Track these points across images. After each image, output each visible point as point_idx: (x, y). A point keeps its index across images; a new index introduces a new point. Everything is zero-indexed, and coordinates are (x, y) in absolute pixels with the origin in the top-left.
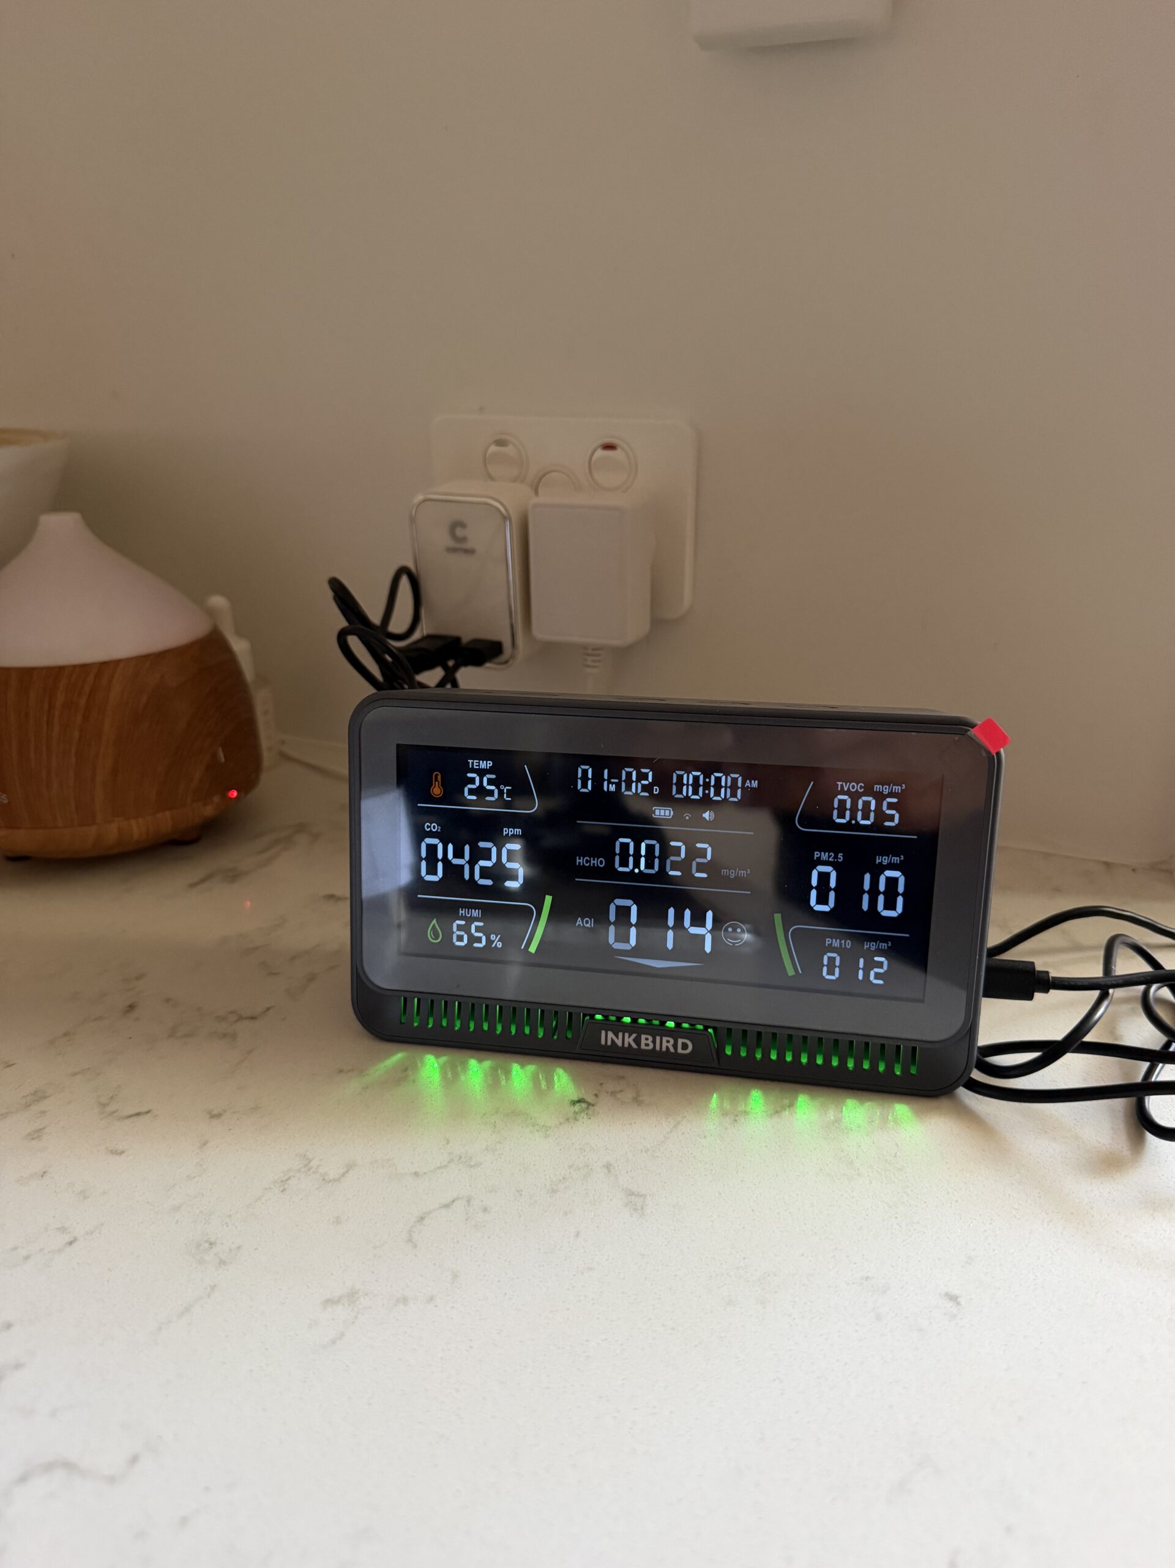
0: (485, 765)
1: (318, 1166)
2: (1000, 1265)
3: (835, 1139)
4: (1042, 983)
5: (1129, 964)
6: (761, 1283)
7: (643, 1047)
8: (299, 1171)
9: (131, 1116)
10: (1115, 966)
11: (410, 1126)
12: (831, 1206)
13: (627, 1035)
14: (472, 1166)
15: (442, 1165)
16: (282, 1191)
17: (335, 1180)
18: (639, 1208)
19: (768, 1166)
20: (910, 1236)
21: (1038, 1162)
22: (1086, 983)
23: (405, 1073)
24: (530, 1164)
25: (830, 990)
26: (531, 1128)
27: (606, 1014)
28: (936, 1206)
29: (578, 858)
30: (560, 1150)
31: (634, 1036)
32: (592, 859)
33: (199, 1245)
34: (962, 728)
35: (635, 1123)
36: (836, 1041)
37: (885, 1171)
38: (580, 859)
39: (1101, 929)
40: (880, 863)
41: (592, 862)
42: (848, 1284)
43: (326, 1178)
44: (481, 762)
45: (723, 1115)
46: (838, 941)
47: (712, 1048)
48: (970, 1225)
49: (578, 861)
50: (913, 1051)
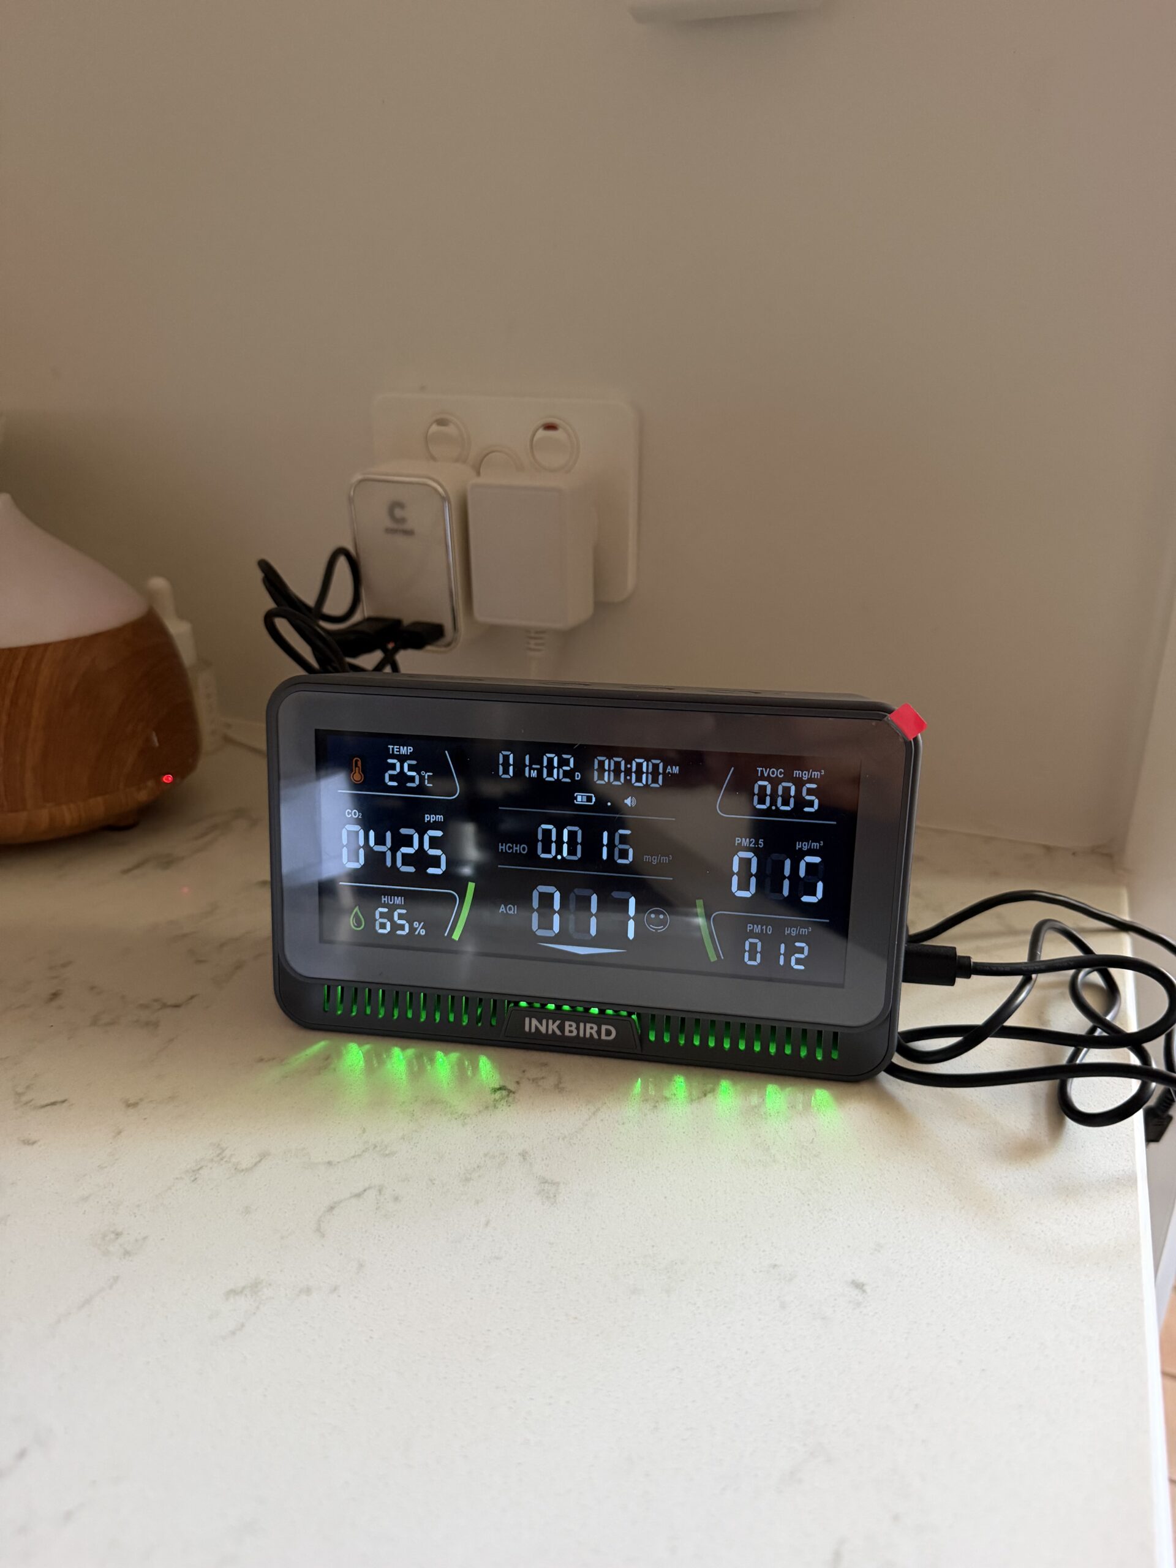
0: (404, 750)
1: (232, 1155)
2: (909, 1252)
3: (753, 1124)
4: (967, 969)
5: (1056, 949)
6: (668, 1272)
7: (567, 1033)
8: (212, 1160)
9: (47, 1105)
10: (1041, 952)
11: (327, 1115)
12: (744, 1193)
13: (551, 1022)
14: (387, 1155)
15: (357, 1154)
16: (193, 1181)
17: (247, 1170)
18: (552, 1196)
19: (684, 1152)
20: (821, 1224)
21: (955, 1148)
22: (1008, 969)
23: (326, 1062)
24: (445, 1152)
25: (750, 976)
26: (449, 1116)
27: (530, 1001)
28: (850, 1193)
29: (500, 844)
30: (477, 1138)
31: (558, 1022)
32: (514, 845)
33: (104, 1237)
34: (879, 714)
35: (555, 1110)
36: (758, 1027)
37: (801, 1157)
38: (502, 845)
39: (1030, 914)
40: (800, 849)
41: (515, 848)
42: (755, 1272)
43: (238, 1167)
44: (401, 747)
45: (643, 1101)
46: (759, 926)
47: (635, 1033)
48: (882, 1212)
49: (500, 847)
50: (833, 1037)
